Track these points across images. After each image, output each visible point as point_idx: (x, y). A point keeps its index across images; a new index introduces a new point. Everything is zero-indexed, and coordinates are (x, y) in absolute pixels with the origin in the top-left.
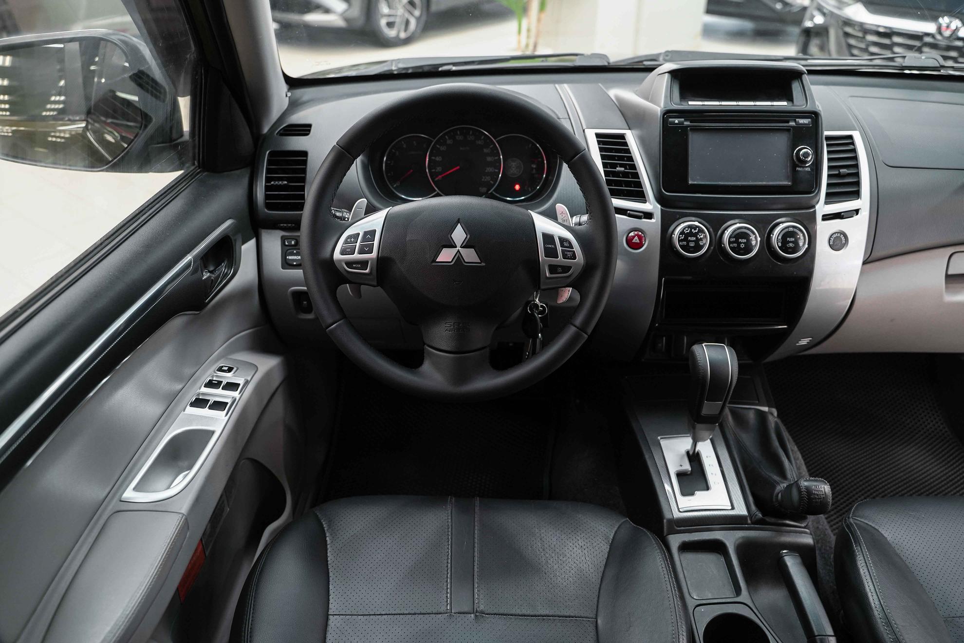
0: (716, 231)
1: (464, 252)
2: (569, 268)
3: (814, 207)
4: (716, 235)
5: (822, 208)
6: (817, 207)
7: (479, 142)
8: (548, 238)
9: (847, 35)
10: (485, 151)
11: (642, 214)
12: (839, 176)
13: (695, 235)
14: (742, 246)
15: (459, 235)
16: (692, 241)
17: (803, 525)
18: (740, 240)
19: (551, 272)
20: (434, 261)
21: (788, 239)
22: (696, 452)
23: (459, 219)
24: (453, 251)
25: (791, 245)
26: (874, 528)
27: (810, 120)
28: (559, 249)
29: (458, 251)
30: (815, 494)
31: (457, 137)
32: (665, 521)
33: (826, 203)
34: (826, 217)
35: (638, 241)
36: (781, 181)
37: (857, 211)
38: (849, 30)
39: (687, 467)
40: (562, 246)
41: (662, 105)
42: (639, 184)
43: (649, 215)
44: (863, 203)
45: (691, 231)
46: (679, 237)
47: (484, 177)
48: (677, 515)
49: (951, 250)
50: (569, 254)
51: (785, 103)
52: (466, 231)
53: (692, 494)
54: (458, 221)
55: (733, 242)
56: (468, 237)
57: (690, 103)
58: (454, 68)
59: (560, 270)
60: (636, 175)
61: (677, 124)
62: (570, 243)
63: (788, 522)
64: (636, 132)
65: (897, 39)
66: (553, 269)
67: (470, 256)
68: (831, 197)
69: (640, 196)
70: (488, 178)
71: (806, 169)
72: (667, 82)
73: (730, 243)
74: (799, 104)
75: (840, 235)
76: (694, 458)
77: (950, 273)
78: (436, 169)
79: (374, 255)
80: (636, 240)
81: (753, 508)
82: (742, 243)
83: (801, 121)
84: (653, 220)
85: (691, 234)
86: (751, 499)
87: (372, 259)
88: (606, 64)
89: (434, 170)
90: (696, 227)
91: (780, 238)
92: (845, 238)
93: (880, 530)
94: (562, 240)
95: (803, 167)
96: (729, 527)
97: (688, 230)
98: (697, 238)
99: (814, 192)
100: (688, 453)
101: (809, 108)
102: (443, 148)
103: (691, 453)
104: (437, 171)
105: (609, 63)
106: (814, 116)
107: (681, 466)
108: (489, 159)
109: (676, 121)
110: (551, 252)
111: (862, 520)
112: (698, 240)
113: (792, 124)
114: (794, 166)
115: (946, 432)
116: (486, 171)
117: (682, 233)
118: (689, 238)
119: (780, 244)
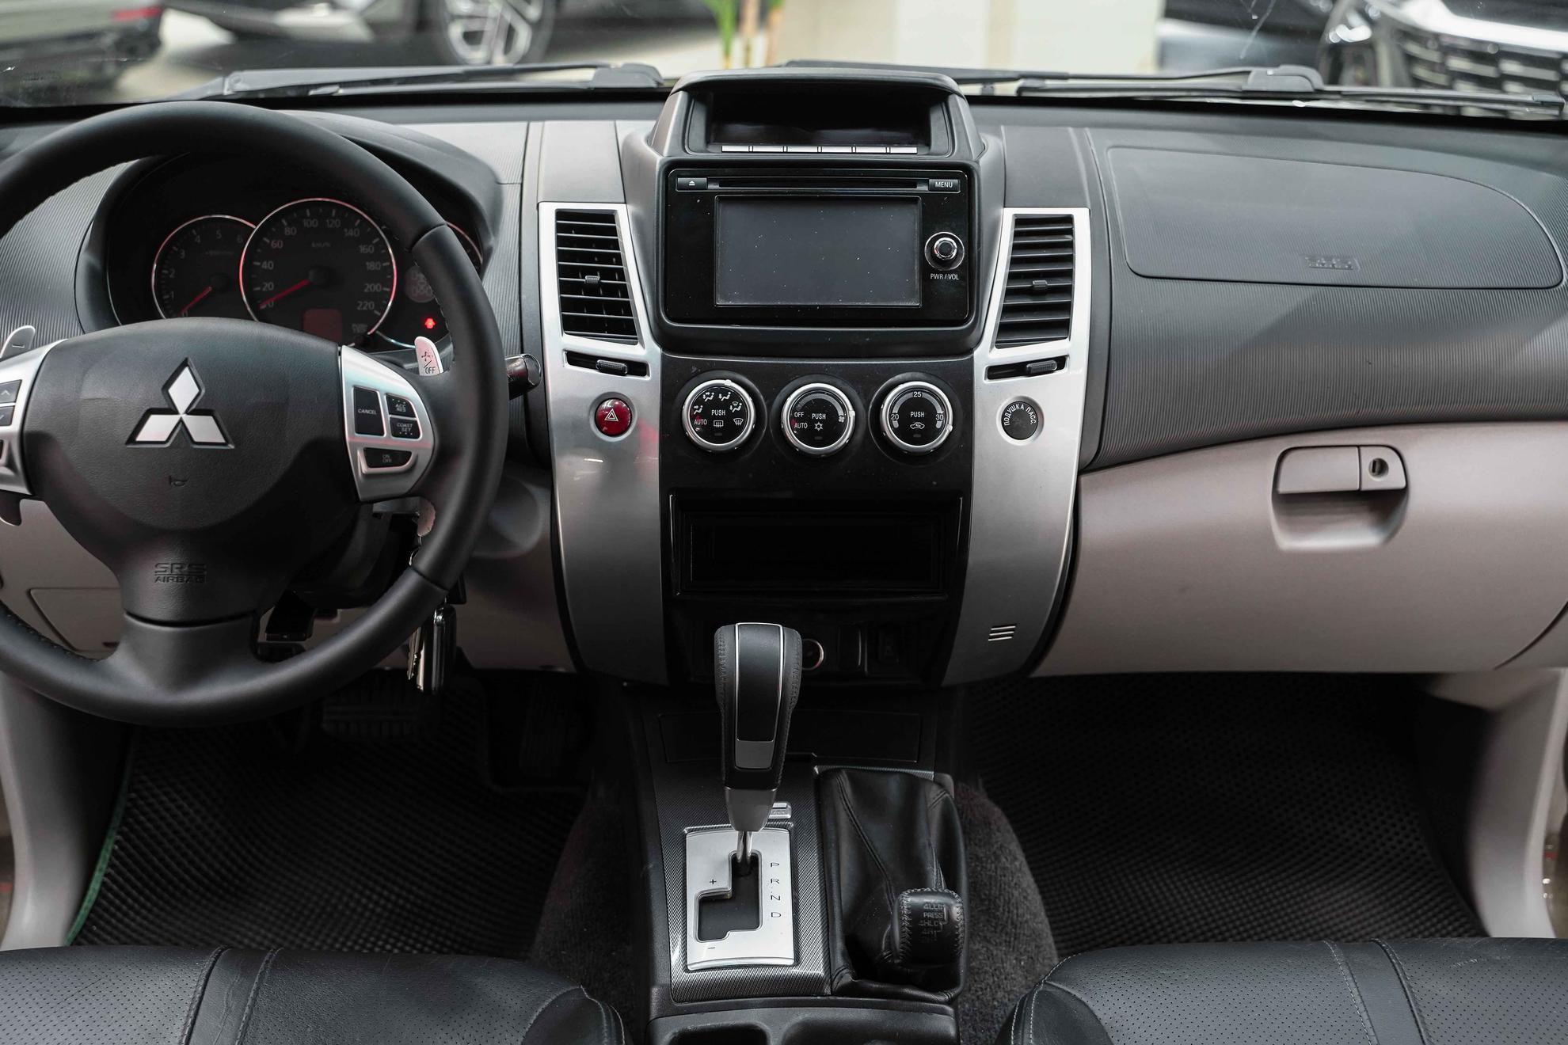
0: (770, 398)
1: (191, 422)
2: (406, 455)
3: (970, 351)
4: (769, 406)
5: (987, 354)
6: (977, 353)
7: (351, 233)
8: (366, 397)
9: (1411, 59)
10: (363, 249)
11: (623, 365)
12: (1031, 292)
13: (725, 405)
14: (819, 427)
15: (184, 390)
16: (719, 418)
17: (941, 998)
18: (814, 415)
19: (370, 465)
20: (132, 439)
21: (912, 414)
22: (749, 855)
23: (186, 360)
24: (169, 421)
25: (918, 425)
26: (1080, 1000)
27: (956, 181)
28: (386, 417)
29: (181, 421)
30: (927, 919)
31: (306, 223)
32: (655, 991)
33: (999, 344)
34: (995, 372)
35: (615, 419)
36: (903, 301)
37: (1061, 362)
38: (1414, 48)
39: (724, 883)
40: (392, 410)
41: (666, 152)
42: (628, 308)
43: (637, 368)
44: (1076, 344)
45: (716, 396)
46: (693, 409)
47: (361, 303)
48: (678, 976)
49: (1283, 444)
50: (405, 427)
51: (914, 150)
52: (201, 383)
53: (720, 936)
54: (184, 364)
55: (799, 420)
56: (203, 391)
57: (725, 148)
58: (342, 92)
59: (387, 458)
60: (624, 291)
61: (692, 188)
62: (408, 406)
63: (907, 991)
64: (630, 207)
65: (1511, 67)
66: (374, 456)
67: (205, 430)
68: (1008, 333)
69: (626, 330)
70: (369, 305)
71: (951, 277)
72: (680, 107)
73: (793, 419)
74: (940, 148)
75: (1025, 408)
76: (746, 869)
77: (1283, 488)
78: (263, 286)
79: (15, 427)
80: (612, 417)
81: (839, 961)
82: (817, 421)
83: (939, 183)
84: (647, 378)
85: (716, 403)
86: (839, 945)
87: (9, 436)
88: (653, 85)
89: (258, 289)
90: (724, 390)
91: (896, 410)
92: (1036, 414)
93: (1090, 1004)
94: (394, 401)
95: (944, 273)
96: (784, 1001)
97: (710, 396)
98: (728, 411)
99: (966, 321)
100: (734, 859)
101: (955, 158)
102: (276, 244)
103: (739, 857)
104: (264, 289)
105: (658, 83)
106: (965, 172)
107: (713, 882)
108: (371, 266)
109: (692, 183)
110: (368, 424)
111: (1061, 986)
112: (729, 417)
113: (923, 188)
114: (925, 270)
115: (1424, 855)
116: (366, 290)
117: (698, 401)
118: (713, 412)
119: (896, 424)
